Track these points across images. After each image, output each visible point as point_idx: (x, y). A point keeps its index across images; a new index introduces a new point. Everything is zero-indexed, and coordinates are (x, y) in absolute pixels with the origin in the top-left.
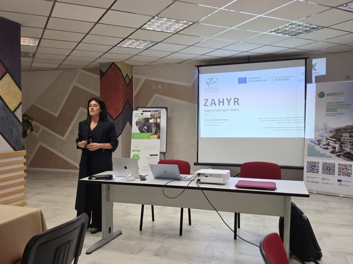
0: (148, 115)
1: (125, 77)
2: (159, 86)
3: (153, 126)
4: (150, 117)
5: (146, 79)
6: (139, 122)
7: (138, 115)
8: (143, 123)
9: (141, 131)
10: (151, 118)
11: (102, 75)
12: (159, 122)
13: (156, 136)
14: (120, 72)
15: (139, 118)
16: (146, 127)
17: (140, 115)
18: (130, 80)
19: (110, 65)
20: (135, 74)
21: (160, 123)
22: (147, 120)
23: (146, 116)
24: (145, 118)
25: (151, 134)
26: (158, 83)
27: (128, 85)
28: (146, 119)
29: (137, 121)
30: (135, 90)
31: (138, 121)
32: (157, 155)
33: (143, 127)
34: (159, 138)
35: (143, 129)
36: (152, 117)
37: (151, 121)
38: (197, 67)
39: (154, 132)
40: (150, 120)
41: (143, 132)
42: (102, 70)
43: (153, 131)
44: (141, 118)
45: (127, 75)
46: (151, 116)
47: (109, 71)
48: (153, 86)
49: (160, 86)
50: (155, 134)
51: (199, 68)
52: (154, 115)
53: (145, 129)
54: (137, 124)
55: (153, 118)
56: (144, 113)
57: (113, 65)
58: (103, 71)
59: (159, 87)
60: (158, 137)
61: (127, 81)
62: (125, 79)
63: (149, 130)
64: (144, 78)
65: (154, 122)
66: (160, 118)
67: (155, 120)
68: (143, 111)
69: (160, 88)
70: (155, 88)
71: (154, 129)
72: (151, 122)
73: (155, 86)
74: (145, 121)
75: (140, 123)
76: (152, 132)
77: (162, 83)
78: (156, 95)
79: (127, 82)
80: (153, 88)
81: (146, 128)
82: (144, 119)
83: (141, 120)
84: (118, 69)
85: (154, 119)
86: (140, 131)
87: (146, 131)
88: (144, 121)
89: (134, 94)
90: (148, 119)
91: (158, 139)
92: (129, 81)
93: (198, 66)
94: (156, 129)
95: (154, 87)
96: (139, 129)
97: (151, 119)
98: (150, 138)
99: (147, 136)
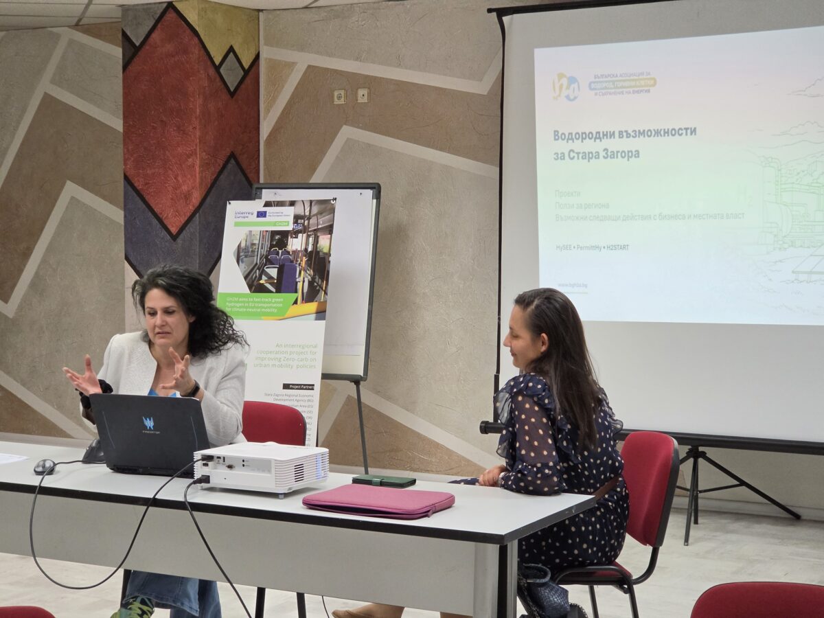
0: (282, 219)
1: (217, 61)
2: (361, 92)
3: (303, 264)
4: (290, 227)
5: (309, 67)
6: (246, 249)
7: (246, 220)
8: (264, 252)
9: (256, 287)
10: (295, 233)
11: (132, 52)
12: (326, 250)
13: (312, 307)
14: (196, 40)
15: (251, 231)
16: (276, 270)
17: (254, 218)
18: (247, 72)
19: (159, 12)
20: (266, 44)
21: (329, 254)
22: (279, 239)
23: (275, 224)
24: (274, 233)
25: (291, 297)
26: (355, 81)
27: (232, 94)
28: (277, 237)
29: (239, 246)
30: (268, 111)
31: (243, 245)
32: (310, 387)
33: (263, 270)
34: (321, 314)
35: (260, 278)
36: (300, 228)
37: (295, 244)
38: (494, 14)
39: (305, 290)
40: (290, 240)
41: (261, 289)
42: (129, 34)
43: (300, 286)
44: (257, 230)
45: (231, 50)
46: (296, 222)
47: (155, 36)
48: (336, 94)
49: (362, 95)
50: (310, 296)
51: (504, 18)
52: (309, 219)
53: (270, 278)
54: (241, 254)
55: (305, 230)
56: (267, 209)
57: (171, 15)
58: (134, 40)
59: (360, 100)
60: (317, 313)
61: (232, 77)
62: (222, 70)
63: (284, 284)
64: (303, 61)
65: (306, 250)
66: (329, 229)
67: (311, 240)
68: (268, 204)
69: (365, 100)
70: (342, 101)
71: (303, 280)
72: (294, 248)
73: (342, 92)
74: (272, 246)
75: (253, 251)
76: (296, 291)
77: (371, 83)
78: (347, 132)
79: (232, 83)
80: (337, 102)
81: (273, 272)
82: (268, 236)
83: (257, 242)
84: (188, 31)
85: (308, 236)
86: (250, 286)
87: (272, 284)
88: (267, 244)
89: (265, 129)
90: (284, 235)
91: (317, 319)
92: (242, 73)
93: (501, 12)
94: (313, 278)
95: (339, 98)
96: (246, 278)
97: (297, 238)
98: (286, 316)
99: (274, 308)
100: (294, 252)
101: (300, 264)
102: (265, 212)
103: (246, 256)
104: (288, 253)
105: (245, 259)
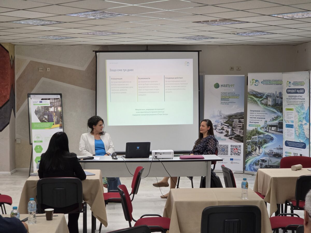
0: (47, 103)
1: (10, 59)
2: (48, 69)
4: (49, 105)
5: (31, 61)
7: (36, 103)
8: (43, 112)
9: (42, 121)
10: (51, 107)
12: (60, 111)
13: (58, 125)
15: (38, 106)
16: (47, 116)
17: (39, 103)
22: (47, 108)
23: (45, 104)
24: (45, 107)
25: (52, 123)
26: (46, 66)
27: (12, 68)
29: (36, 110)
33: (43, 117)
35: (43, 119)
39: (56, 121)
40: (50, 109)
41: (44, 121)
43: (54, 120)
44: (40, 106)
45: (12, 56)
46: (51, 104)
48: (40, 69)
50: (57, 123)
51: (97, 53)
52: (54, 103)
53: (45, 118)
54: (37, 112)
55: (53, 106)
56: (43, 101)
60: (60, 127)
63: (50, 120)
64: (29, 59)
65: (55, 111)
68: (42, 99)
69: (49, 71)
70: (42, 71)
73: (42, 69)
74: (45, 110)
75: (40, 112)
79: (12, 65)
80: (40, 71)
82: (43, 107)
83: (40, 109)
85: (55, 108)
86: (40, 121)
87: (46, 120)
88: (43, 110)
92: (13, 62)
94: (58, 118)
96: (39, 119)
98: (52, 128)
99: (48, 126)
100: (51, 111)
101: (53, 115)
102: (42, 101)
103: (38, 113)
104: (50, 112)
105: (38, 114)
